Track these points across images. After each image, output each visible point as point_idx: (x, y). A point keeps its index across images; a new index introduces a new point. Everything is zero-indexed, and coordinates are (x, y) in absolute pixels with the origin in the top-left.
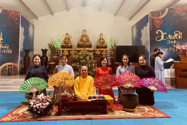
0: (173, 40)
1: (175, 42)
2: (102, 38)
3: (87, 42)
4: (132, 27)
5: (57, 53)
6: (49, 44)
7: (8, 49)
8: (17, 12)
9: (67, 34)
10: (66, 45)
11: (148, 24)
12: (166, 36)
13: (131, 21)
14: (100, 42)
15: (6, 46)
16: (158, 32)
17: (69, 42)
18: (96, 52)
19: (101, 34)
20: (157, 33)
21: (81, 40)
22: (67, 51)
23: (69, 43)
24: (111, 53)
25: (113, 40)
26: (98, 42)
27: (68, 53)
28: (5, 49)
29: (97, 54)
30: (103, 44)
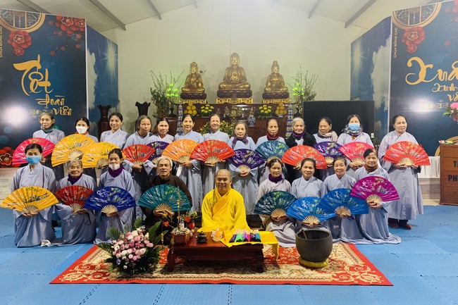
0: (448, 84)
1: (452, 88)
2: (278, 74)
3: (240, 83)
4: (353, 45)
5: (172, 110)
6: (153, 90)
7: (62, 106)
8: (78, 20)
9: (194, 65)
10: (192, 92)
11: (389, 42)
12: (430, 73)
13: (351, 28)
14: (271, 82)
15: (58, 100)
16: (412, 62)
17: (198, 83)
18: (261, 108)
19: (275, 64)
20: (409, 64)
21: (227, 80)
22: (194, 108)
23: (198, 87)
24: (298, 110)
25: (303, 77)
26: (267, 83)
27: (195, 112)
28: (57, 107)
29: (263, 114)
30: (280, 87)
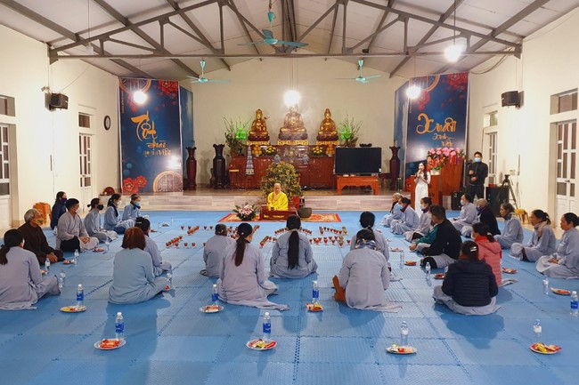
0: (442, 133)
1: (445, 137)
3: (298, 127)
5: (241, 149)
6: (227, 134)
7: (164, 149)
9: (259, 112)
10: (258, 134)
12: (432, 126)
14: (324, 127)
15: (161, 144)
16: (422, 117)
17: (262, 128)
18: (314, 148)
19: (327, 111)
20: (419, 119)
21: (287, 125)
25: (350, 124)
26: (320, 128)
27: (261, 152)
28: (161, 149)
29: (315, 154)
30: (331, 131)
